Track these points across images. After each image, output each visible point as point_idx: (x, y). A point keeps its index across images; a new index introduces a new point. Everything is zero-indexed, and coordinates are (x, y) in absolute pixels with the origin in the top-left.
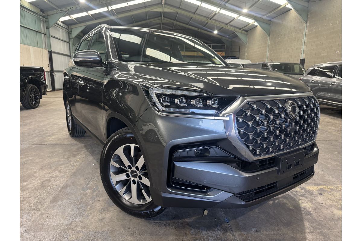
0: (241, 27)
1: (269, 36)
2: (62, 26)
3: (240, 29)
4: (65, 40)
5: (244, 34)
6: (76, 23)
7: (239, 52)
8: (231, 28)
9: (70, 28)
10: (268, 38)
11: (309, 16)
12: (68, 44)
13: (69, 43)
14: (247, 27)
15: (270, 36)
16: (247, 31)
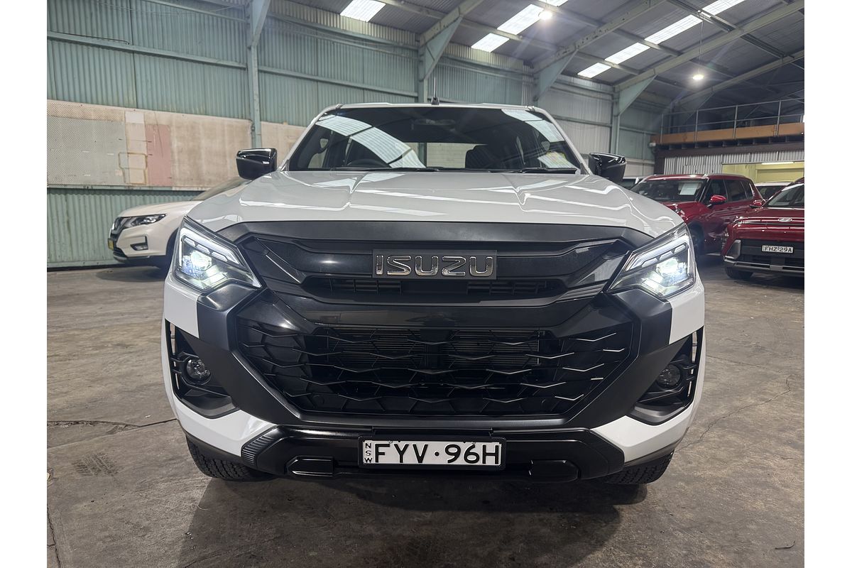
2: (590, 90)
4: (597, 120)
6: (630, 76)
9: (616, 90)
12: (609, 129)
13: (611, 128)
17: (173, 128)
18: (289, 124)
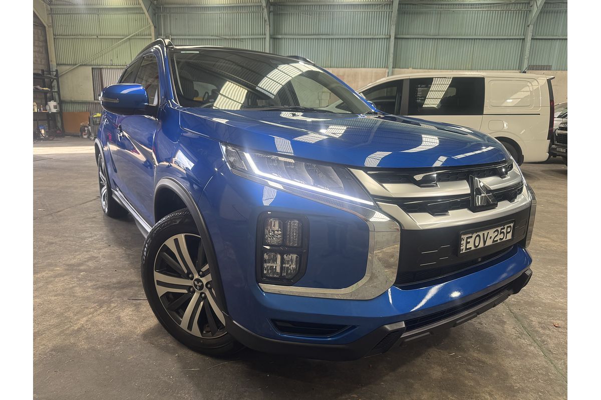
17: (345, 77)
18: (413, 68)
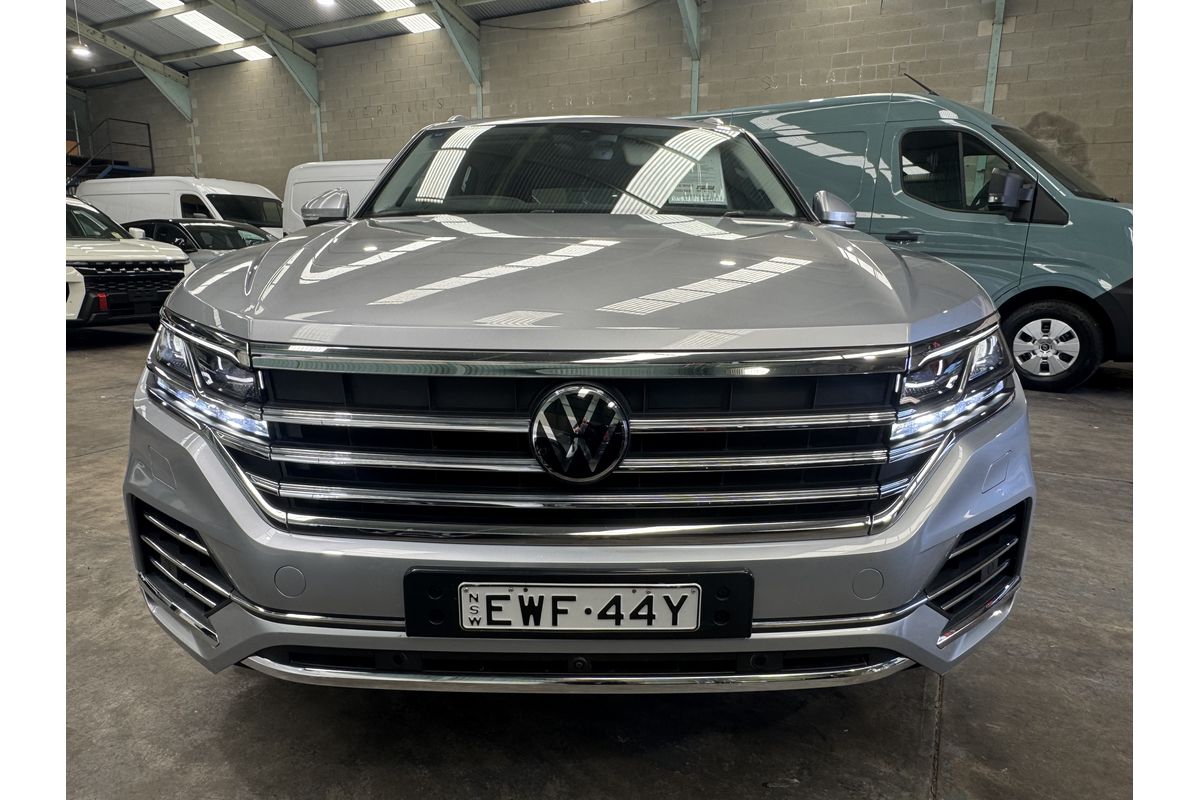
0: (160, 51)
1: (319, 106)
3: (156, 57)
5: (176, 81)
7: (150, 147)
8: (120, 44)
10: (315, 111)
11: (486, 67)
14: (192, 57)
15: (323, 104)
16: (185, 72)
